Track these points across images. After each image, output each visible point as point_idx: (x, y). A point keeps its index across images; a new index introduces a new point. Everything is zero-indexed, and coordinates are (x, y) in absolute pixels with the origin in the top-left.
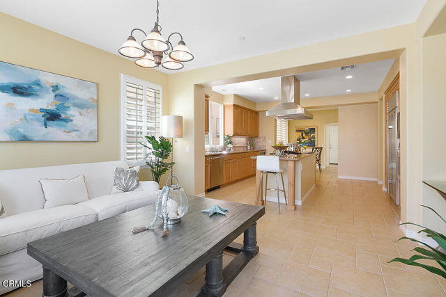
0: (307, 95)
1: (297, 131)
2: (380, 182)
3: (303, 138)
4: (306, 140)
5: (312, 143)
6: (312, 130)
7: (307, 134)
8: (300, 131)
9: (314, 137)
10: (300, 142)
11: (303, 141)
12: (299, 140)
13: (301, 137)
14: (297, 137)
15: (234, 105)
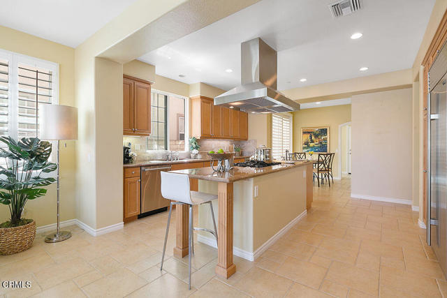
0: (303, 80)
1: (304, 133)
2: (414, 209)
3: (312, 142)
4: (316, 143)
5: (323, 148)
6: (324, 131)
7: (316, 136)
8: (309, 133)
9: (325, 140)
10: (309, 146)
11: (312, 145)
12: (307, 143)
13: (310, 141)
14: (304, 140)
15: (202, 97)
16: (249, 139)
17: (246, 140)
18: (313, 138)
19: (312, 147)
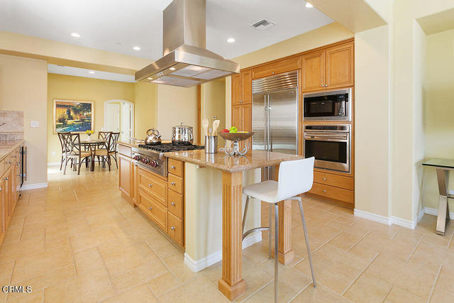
1: (58, 106)
3: (71, 118)
4: (76, 120)
6: (87, 107)
7: (76, 111)
9: (89, 117)
10: (65, 124)
11: (70, 122)
12: (62, 120)
13: (67, 117)
14: (59, 116)
18: (72, 113)
19: (70, 125)
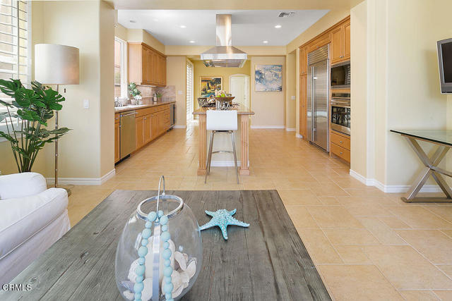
1: (202, 81)
6: (218, 80)
8: (207, 81)
9: (219, 87)
10: (206, 93)
11: (209, 91)
13: (207, 88)
14: (203, 87)
15: (143, 44)
16: (168, 85)
17: (165, 86)
18: (210, 85)
